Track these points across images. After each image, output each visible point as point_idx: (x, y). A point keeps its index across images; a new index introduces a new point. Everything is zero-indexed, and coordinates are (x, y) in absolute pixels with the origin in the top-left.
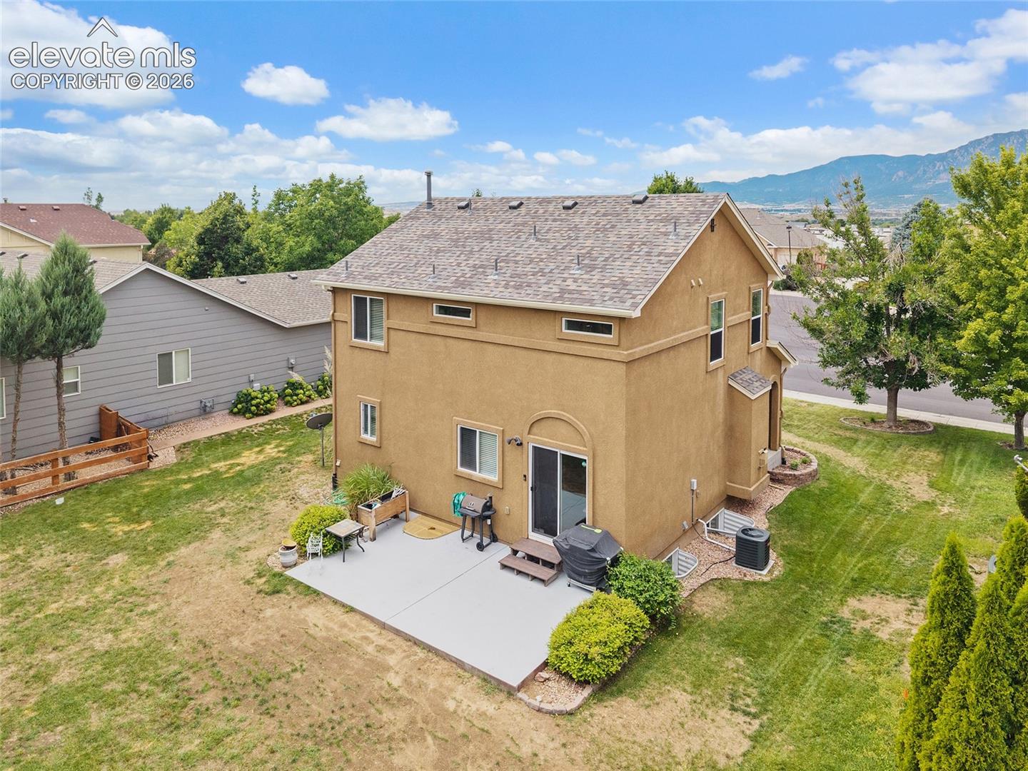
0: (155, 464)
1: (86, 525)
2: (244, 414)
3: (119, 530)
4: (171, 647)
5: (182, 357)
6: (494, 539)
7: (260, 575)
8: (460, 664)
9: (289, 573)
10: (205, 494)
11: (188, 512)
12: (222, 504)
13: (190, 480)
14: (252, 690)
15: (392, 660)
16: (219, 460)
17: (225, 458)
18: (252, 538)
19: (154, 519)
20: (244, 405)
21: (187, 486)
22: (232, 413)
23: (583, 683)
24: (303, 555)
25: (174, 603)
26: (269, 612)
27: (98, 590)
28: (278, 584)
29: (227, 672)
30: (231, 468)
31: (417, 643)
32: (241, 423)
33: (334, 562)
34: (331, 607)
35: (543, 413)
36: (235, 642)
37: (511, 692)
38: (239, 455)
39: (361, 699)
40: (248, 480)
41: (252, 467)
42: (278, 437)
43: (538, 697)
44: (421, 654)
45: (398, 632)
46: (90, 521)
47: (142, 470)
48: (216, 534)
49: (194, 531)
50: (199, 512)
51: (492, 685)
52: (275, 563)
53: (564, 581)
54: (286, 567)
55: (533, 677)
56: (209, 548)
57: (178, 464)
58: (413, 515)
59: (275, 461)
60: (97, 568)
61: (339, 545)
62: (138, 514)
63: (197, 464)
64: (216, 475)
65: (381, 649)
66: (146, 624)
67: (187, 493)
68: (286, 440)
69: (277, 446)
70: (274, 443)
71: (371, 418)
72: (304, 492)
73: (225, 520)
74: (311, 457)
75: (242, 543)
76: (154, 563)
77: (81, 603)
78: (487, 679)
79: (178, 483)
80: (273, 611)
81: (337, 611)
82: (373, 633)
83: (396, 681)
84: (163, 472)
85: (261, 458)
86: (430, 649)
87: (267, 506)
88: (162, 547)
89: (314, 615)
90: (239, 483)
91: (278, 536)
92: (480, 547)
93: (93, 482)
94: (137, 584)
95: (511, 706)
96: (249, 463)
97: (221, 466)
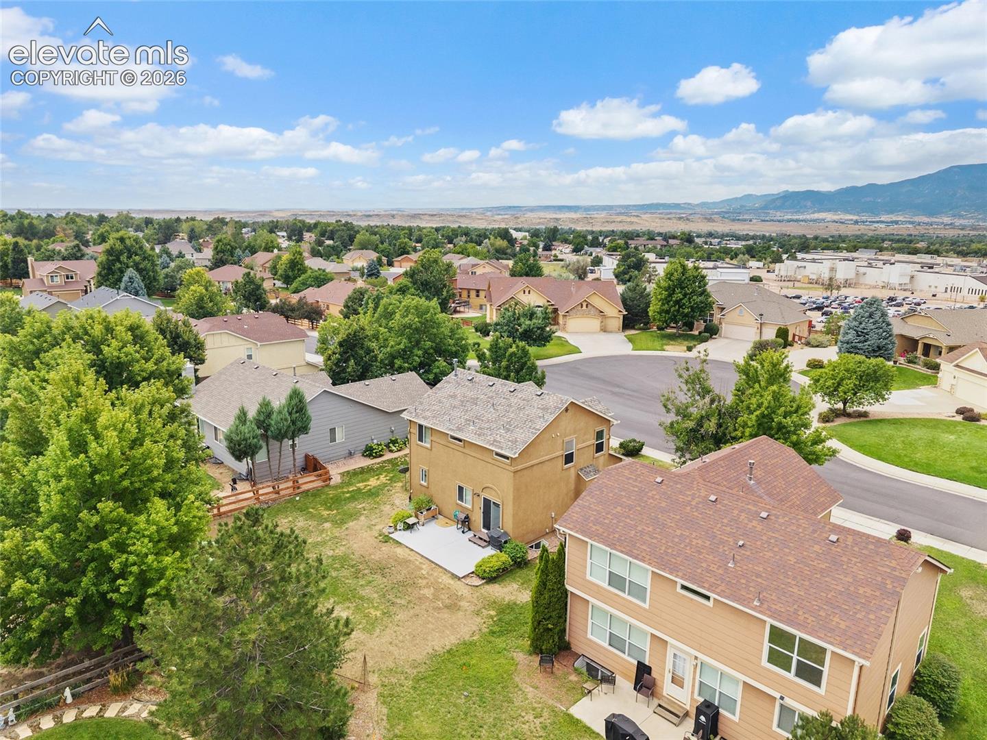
0: (332, 483)
1: (311, 510)
2: (369, 457)
3: (325, 513)
4: (352, 556)
5: (341, 429)
6: (470, 530)
7: (380, 535)
8: (446, 570)
9: (390, 535)
10: (356, 500)
11: (350, 506)
12: (364, 505)
13: (348, 492)
14: (379, 571)
15: (424, 567)
16: (360, 482)
17: (363, 482)
18: (376, 521)
19: (337, 510)
20: (369, 452)
21: (348, 495)
22: (363, 455)
23: (483, 579)
24: (396, 529)
25: (351, 543)
26: (384, 548)
27: (324, 536)
28: (387, 539)
29: (371, 565)
30: (366, 486)
31: (433, 562)
32: (368, 462)
33: (408, 532)
34: (405, 549)
35: (487, 485)
36: (373, 557)
37: (459, 579)
38: (368, 480)
39: (413, 576)
40: (373, 494)
41: (374, 487)
42: (386, 471)
43: (468, 581)
44: (434, 566)
45: (427, 558)
46: (313, 508)
47: (327, 486)
48: (362, 518)
49: (354, 516)
50: (355, 508)
51: (454, 576)
52: (386, 531)
53: (490, 547)
54: (390, 533)
55: (468, 575)
56: (360, 523)
57: (342, 483)
58: (440, 517)
59: (385, 485)
60: (320, 527)
61: (409, 527)
62: (331, 506)
63: (350, 484)
64: (359, 489)
65: (421, 563)
66: (343, 548)
67: (348, 498)
68: (389, 473)
69: (386, 476)
70: (384, 474)
71: (425, 475)
72: (397, 502)
73: (365, 512)
74: (401, 484)
75: (373, 523)
76: (341, 528)
77: (319, 539)
78: (453, 574)
79: (344, 493)
80: (386, 548)
81: (407, 550)
82: (419, 559)
83: (424, 572)
84: (336, 487)
85: (378, 482)
86: (437, 564)
87: (382, 507)
88: (343, 522)
89: (399, 551)
90: (370, 495)
91: (387, 521)
92: (463, 532)
93: (308, 490)
94: (337, 535)
95: (459, 582)
96: (373, 485)
97: (361, 485)
